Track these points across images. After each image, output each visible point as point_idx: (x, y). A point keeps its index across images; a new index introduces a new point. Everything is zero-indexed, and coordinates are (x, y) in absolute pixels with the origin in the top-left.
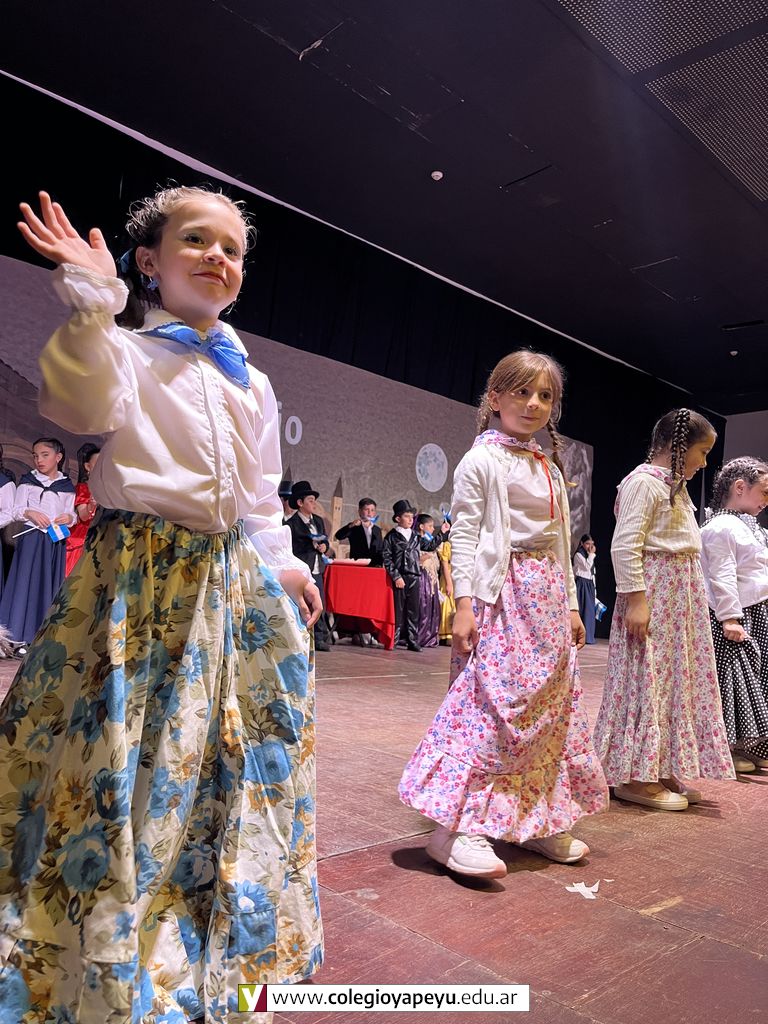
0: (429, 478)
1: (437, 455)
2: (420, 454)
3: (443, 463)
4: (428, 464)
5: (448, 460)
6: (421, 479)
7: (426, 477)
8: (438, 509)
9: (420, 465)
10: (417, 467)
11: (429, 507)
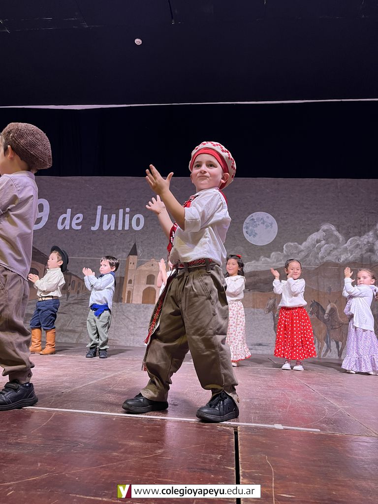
0: (257, 236)
1: (265, 219)
2: (247, 220)
3: (271, 224)
4: (256, 226)
5: (277, 221)
6: (249, 238)
7: (254, 236)
8: (269, 257)
9: (247, 228)
10: (244, 230)
11: (259, 257)
